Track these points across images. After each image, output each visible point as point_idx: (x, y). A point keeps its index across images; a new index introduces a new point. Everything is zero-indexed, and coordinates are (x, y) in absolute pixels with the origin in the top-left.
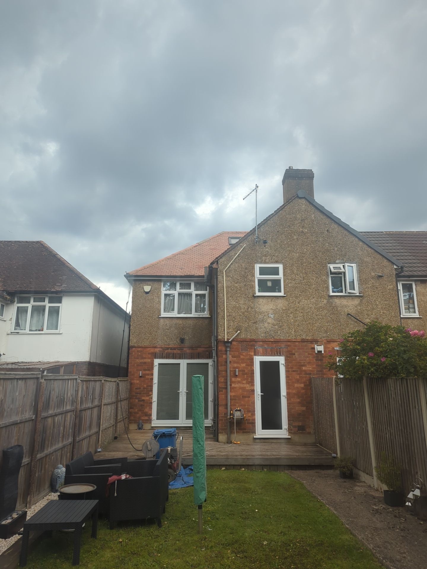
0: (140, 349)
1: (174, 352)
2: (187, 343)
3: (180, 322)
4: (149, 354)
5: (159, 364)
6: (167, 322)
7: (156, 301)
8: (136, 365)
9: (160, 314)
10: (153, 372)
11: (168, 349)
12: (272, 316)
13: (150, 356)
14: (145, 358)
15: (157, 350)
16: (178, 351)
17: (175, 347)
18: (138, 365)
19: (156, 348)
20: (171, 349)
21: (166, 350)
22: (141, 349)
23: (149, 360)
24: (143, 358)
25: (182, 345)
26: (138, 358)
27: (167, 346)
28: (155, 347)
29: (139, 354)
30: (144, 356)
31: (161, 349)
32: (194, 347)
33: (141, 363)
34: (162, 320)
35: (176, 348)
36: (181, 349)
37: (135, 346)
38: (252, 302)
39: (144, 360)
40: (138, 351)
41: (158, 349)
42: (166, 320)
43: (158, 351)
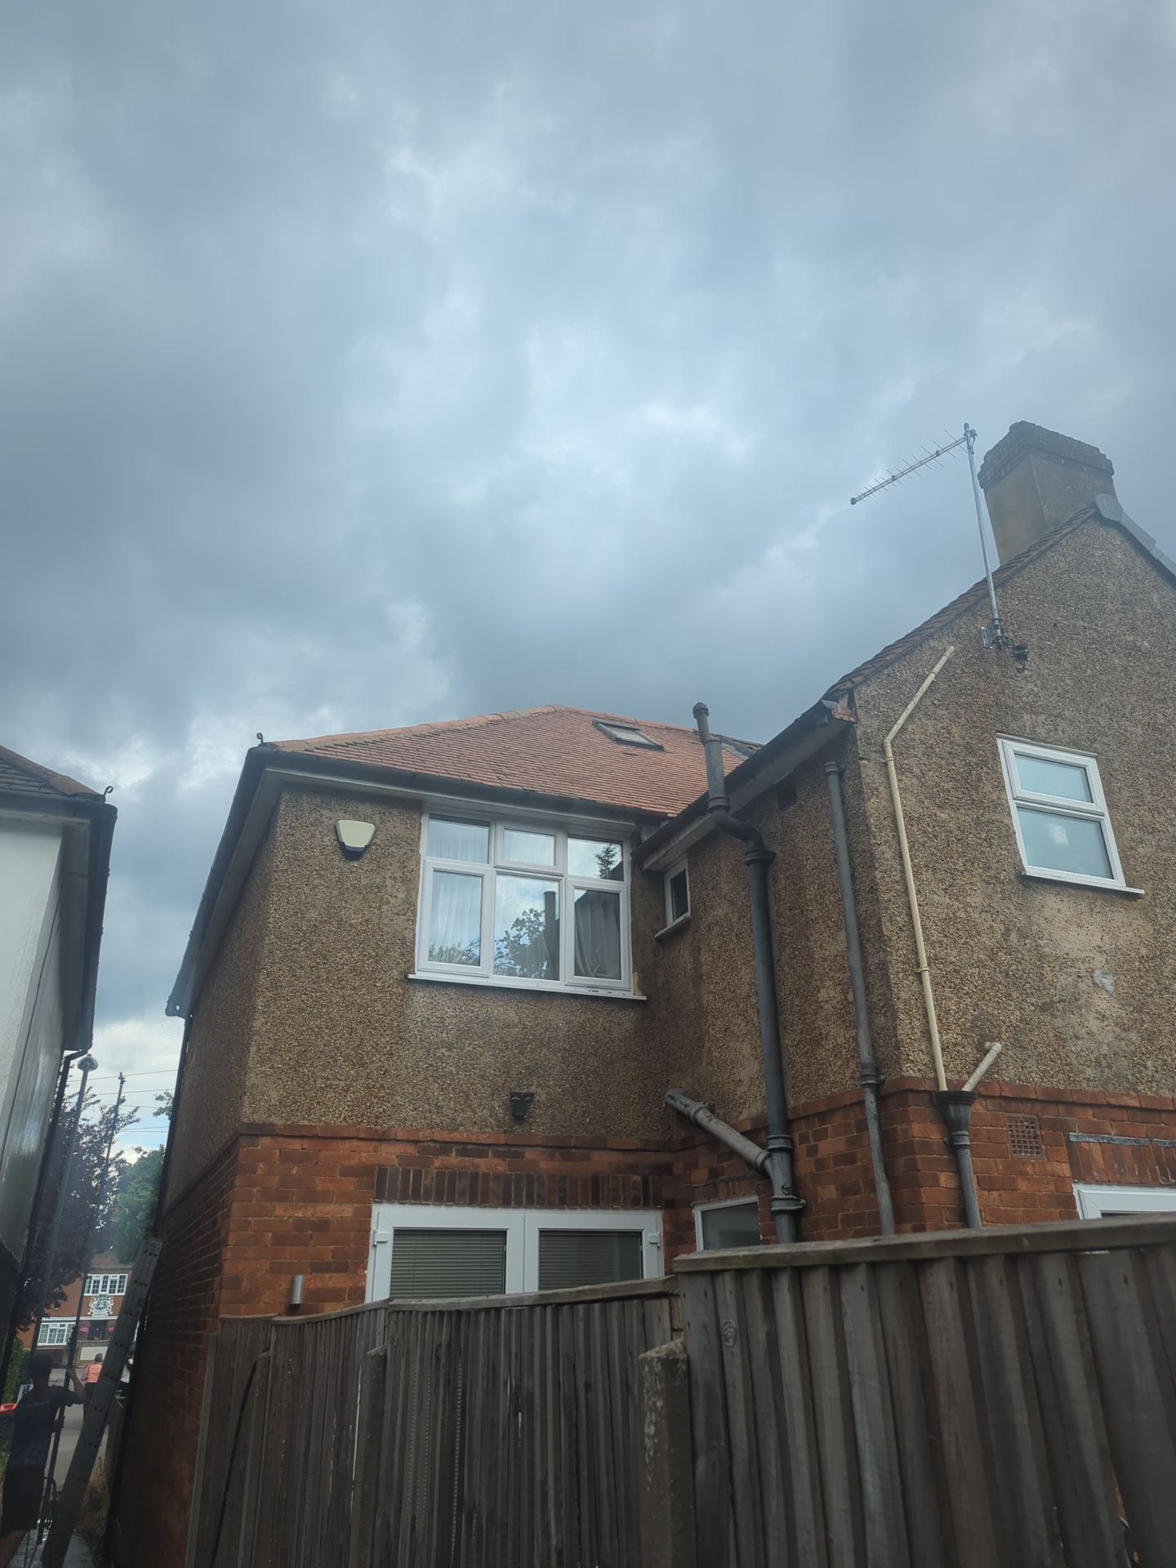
0: (297, 1145)
1: (476, 1166)
2: (540, 1126)
3: (508, 1012)
4: (347, 1172)
5: (399, 1233)
6: (449, 1008)
7: (392, 901)
8: (270, 1234)
9: (413, 966)
10: (364, 1278)
11: (445, 1147)
12: (1108, 982)
13: (350, 1184)
14: (324, 1198)
15: (390, 1154)
16: (497, 1161)
17: (483, 1138)
18: (280, 1240)
19: (388, 1140)
20: (465, 1148)
21: (438, 1153)
22: (306, 1144)
23: (348, 1211)
24: (312, 1197)
25: (518, 1130)
26: (283, 1198)
27: (446, 1136)
28: (382, 1138)
29: (294, 1171)
30: (320, 1187)
31: (410, 1150)
32: (573, 1142)
33: (300, 1224)
34: (420, 997)
35: (489, 1145)
36: (510, 1151)
37: (273, 1125)
38: (1020, 907)
39: (320, 1207)
40: (287, 1158)
41: (399, 1149)
42: (441, 998)
43: (396, 1162)
